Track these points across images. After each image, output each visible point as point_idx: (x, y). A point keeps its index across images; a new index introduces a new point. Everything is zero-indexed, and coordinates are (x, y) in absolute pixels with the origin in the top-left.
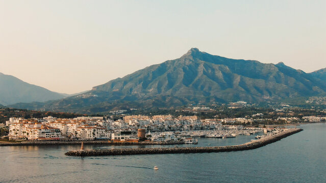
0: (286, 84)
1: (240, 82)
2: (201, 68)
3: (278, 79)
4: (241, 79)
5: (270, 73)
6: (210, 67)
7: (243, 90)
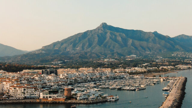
0: (160, 44)
1: (131, 43)
2: (108, 35)
3: (154, 41)
4: (133, 42)
5: (149, 38)
6: (114, 35)
7: (134, 48)
